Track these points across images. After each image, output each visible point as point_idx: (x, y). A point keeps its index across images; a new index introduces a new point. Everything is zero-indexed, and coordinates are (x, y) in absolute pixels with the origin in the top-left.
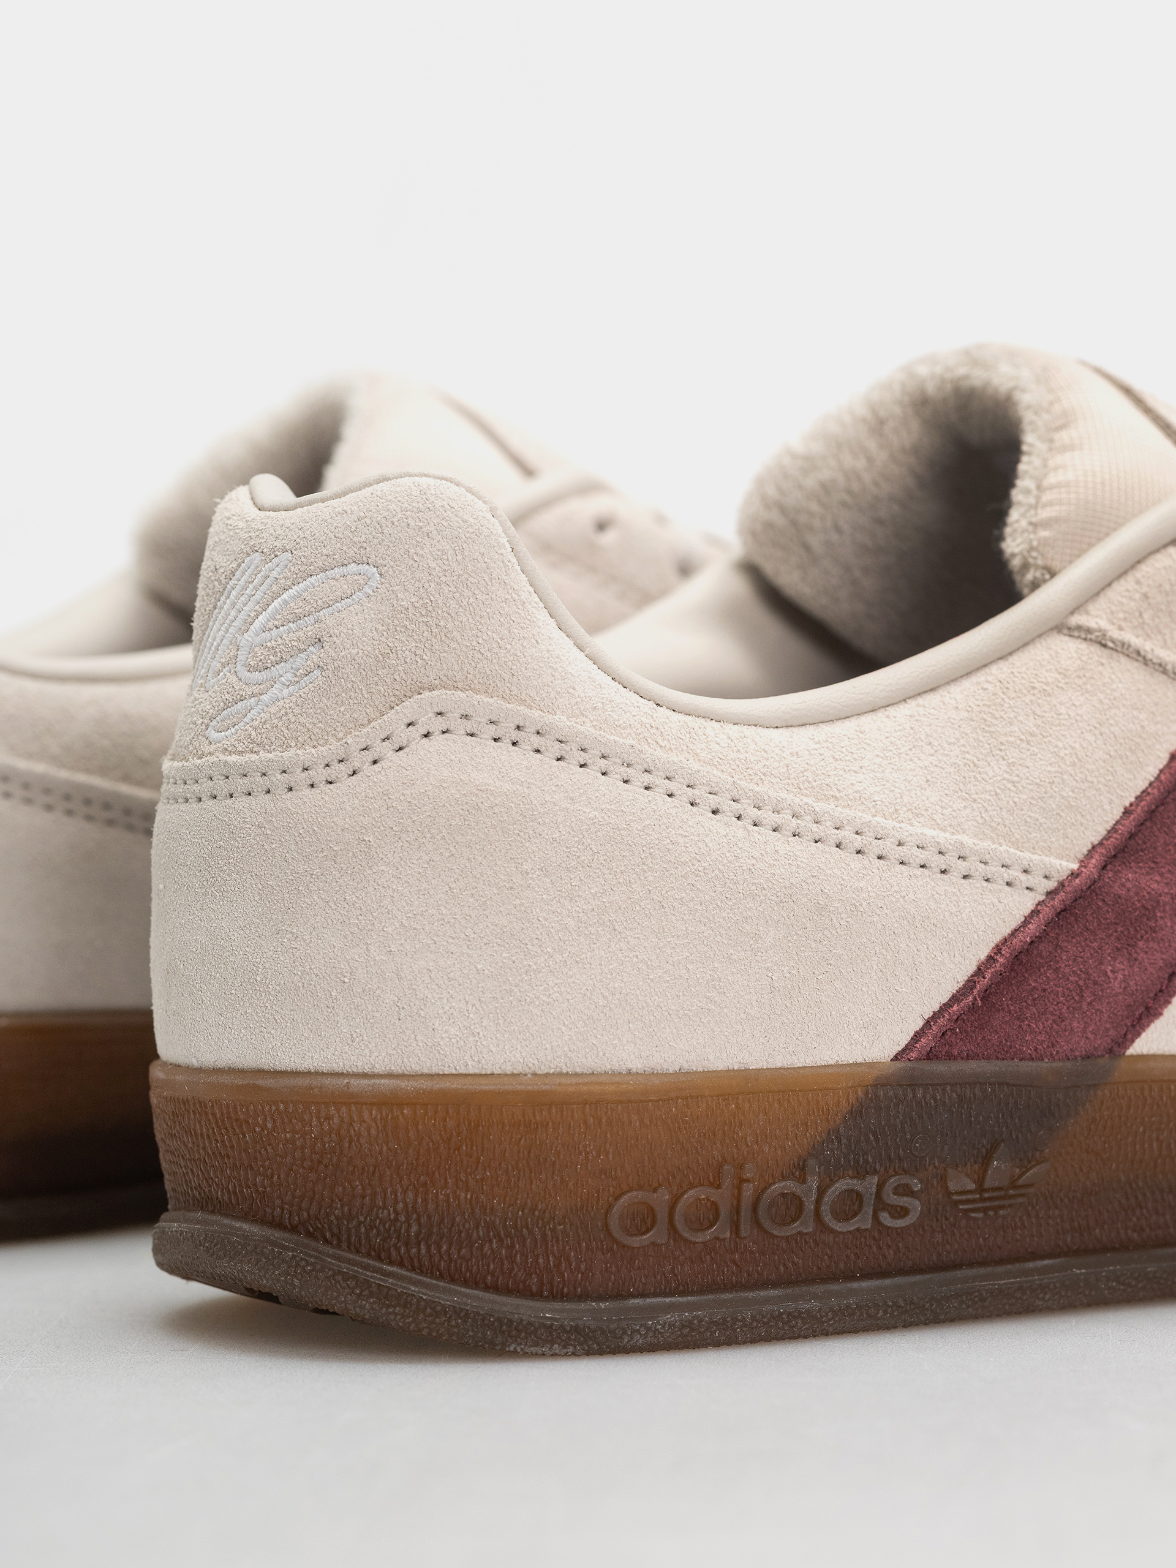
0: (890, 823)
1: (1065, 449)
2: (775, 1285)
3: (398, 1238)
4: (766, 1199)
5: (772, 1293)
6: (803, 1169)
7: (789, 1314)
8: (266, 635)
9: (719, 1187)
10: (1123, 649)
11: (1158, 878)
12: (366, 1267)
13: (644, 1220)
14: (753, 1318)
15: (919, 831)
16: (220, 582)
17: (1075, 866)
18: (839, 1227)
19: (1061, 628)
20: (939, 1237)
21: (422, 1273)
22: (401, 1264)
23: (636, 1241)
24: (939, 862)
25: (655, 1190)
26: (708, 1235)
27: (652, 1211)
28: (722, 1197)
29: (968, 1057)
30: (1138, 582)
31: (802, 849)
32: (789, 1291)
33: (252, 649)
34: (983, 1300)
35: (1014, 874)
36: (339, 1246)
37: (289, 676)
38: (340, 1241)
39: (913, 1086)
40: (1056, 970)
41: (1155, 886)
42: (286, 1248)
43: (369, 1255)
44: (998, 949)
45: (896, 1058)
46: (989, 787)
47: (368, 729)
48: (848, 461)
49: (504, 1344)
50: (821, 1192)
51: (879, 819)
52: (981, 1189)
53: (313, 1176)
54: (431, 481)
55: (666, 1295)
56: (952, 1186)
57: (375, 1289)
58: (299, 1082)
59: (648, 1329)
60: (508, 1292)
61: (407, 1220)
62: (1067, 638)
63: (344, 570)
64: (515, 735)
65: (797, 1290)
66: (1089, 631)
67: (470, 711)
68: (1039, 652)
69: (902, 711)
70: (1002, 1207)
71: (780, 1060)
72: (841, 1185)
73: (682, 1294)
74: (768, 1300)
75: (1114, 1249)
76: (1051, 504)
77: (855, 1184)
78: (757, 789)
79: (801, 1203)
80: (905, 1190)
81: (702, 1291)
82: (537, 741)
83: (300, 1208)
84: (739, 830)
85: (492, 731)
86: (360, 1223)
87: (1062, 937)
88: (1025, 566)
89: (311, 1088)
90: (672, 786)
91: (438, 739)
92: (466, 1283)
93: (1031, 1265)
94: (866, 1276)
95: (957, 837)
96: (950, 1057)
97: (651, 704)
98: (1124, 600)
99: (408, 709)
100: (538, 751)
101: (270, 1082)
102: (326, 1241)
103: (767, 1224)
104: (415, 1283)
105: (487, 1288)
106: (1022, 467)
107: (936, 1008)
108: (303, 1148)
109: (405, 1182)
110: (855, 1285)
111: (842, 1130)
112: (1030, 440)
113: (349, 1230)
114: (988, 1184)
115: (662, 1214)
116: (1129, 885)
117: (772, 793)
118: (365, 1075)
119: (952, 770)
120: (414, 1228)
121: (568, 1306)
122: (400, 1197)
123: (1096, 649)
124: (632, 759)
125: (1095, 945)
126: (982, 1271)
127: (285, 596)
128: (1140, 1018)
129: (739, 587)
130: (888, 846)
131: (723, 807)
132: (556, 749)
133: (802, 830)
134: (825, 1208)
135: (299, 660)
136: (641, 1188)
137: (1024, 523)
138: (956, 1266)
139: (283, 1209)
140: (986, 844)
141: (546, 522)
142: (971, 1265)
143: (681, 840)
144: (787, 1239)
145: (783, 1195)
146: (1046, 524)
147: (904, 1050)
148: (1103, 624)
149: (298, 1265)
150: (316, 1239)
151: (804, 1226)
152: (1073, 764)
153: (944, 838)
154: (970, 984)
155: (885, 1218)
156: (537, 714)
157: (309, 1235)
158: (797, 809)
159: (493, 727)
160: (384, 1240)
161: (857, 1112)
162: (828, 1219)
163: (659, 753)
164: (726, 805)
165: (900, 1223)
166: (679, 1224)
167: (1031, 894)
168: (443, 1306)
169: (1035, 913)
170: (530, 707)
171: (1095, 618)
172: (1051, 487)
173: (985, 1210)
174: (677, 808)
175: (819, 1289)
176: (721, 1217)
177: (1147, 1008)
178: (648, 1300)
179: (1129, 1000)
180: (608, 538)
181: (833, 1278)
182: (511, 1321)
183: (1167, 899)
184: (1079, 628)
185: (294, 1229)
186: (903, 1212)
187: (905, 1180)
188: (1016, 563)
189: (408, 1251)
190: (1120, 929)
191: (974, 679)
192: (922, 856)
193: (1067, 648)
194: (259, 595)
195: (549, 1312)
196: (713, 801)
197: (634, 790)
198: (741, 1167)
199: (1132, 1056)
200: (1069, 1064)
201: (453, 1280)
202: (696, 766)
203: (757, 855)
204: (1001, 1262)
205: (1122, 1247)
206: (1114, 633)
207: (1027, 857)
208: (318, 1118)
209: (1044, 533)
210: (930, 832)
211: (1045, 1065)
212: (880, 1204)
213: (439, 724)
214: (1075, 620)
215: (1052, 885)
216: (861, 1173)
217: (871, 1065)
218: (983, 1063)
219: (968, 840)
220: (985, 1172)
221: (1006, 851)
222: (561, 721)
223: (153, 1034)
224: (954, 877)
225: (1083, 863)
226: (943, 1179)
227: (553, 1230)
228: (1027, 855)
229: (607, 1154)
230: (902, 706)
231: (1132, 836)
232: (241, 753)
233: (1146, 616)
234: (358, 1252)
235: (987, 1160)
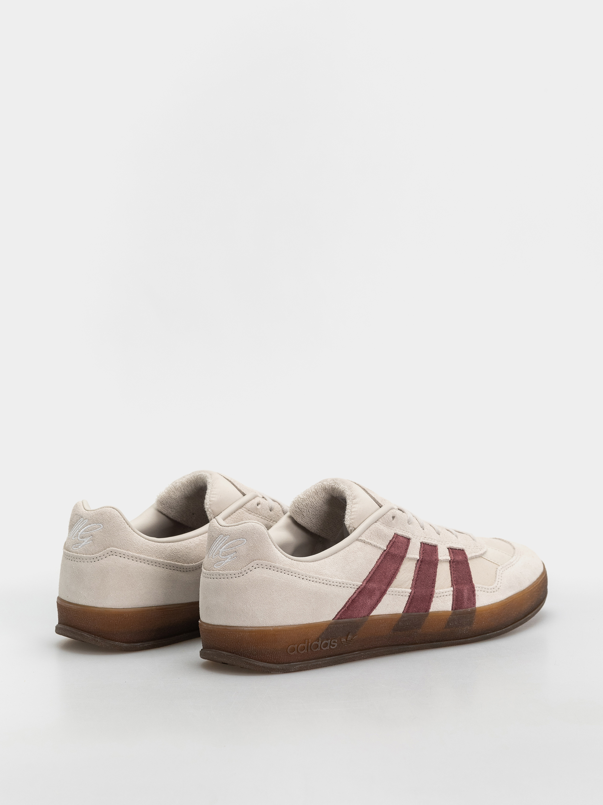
0: (331, 579)
1: (355, 504)
2: (314, 659)
3: (252, 655)
4: (312, 645)
5: (314, 661)
6: (318, 639)
7: (316, 664)
8: (225, 550)
9: (305, 643)
10: (368, 543)
11: (375, 584)
12: (247, 660)
13: (293, 650)
14: (311, 666)
15: (336, 580)
16: (214, 539)
17: (361, 584)
18: (324, 649)
19: (357, 540)
20: (339, 649)
21: (256, 660)
22: (253, 659)
23: (292, 654)
24: (339, 585)
25: (295, 645)
26: (303, 652)
27: (294, 648)
28: (306, 645)
29: (345, 618)
30: (370, 530)
31: (317, 584)
32: (316, 660)
33: (222, 552)
34: (347, 660)
35: (352, 586)
36: (242, 656)
37: (230, 557)
38: (242, 655)
39: (336, 624)
40: (359, 602)
41: (375, 586)
42: (232, 656)
43: (247, 658)
44: (349, 599)
45: (333, 619)
46: (347, 571)
47: (245, 567)
48: (311, 499)
49: (271, 672)
50: (321, 643)
51: (330, 578)
52: (347, 641)
53: (237, 644)
54: (254, 523)
55: (297, 662)
56: (342, 641)
57: (249, 663)
58: (235, 628)
59: (294, 668)
60: (271, 663)
61: (254, 652)
62: (358, 542)
63: (240, 539)
64: (270, 568)
65: (317, 660)
66: (362, 540)
67: (262, 564)
68: (354, 545)
69: (331, 557)
70: (349, 643)
71: (315, 621)
72: (324, 642)
73: (299, 662)
74: (313, 662)
75: (368, 649)
76: (353, 515)
77: (327, 641)
78: (309, 574)
79: (318, 645)
80: (335, 642)
81: (302, 661)
82: (273, 568)
83: (234, 649)
84: (307, 582)
85: (266, 567)
86: (245, 652)
87: (360, 596)
88: (349, 527)
89: (237, 629)
90: (296, 575)
91: (257, 569)
92: (264, 662)
93: (354, 653)
94: (328, 657)
95: (343, 580)
96: (342, 619)
97: (291, 560)
98: (368, 534)
99: (252, 564)
100: (274, 570)
101: (229, 628)
102: (239, 655)
103: (313, 649)
104: (256, 662)
105: (267, 663)
106: (347, 507)
107: (339, 610)
108: (235, 639)
109: (253, 645)
110: (326, 659)
111: (325, 632)
112: (348, 502)
113: (243, 653)
114: (348, 640)
115: (296, 649)
116: (370, 586)
117: (312, 575)
118: (246, 627)
119: (341, 568)
120: (255, 653)
121: (281, 665)
122: (252, 647)
123: (363, 543)
124: (289, 571)
125: (365, 597)
126: (347, 655)
127: (228, 543)
128: (372, 609)
129: (289, 521)
130: (331, 583)
131: (304, 578)
132: (277, 570)
133: (317, 581)
134: (322, 646)
135: (232, 555)
136: (293, 644)
137: (349, 519)
138: (342, 654)
139: (231, 650)
140: (347, 581)
141: (248, 505)
142: (345, 654)
143: (298, 584)
144: (315, 651)
145: (315, 644)
146: (352, 519)
147: (334, 618)
148: (365, 539)
149: (235, 659)
150: (238, 655)
151: (318, 649)
152: (361, 565)
153: (340, 580)
154: (345, 606)
155: (331, 647)
156: (273, 564)
157: (236, 654)
158: (316, 577)
159: (266, 566)
160: (250, 655)
161: (327, 629)
162: (322, 648)
163: (293, 569)
164: (305, 578)
165: (334, 647)
166: (299, 650)
167: (354, 589)
168: (261, 666)
169: (355, 592)
170: (272, 563)
171: (363, 538)
172: (353, 512)
173: (347, 644)
174: (297, 578)
175: (321, 660)
176: (305, 648)
177: (374, 607)
178: (294, 663)
179: (371, 606)
180: (259, 507)
181: (322, 658)
182: (272, 668)
183: (377, 588)
184: (360, 540)
185: (233, 653)
186: (334, 646)
187: (334, 640)
188: (347, 526)
189: (254, 657)
190: (369, 594)
191: (343, 550)
192: (337, 584)
193: (358, 544)
194: (223, 542)
195: (278, 666)
196: (303, 577)
197: (290, 576)
198: (308, 640)
199: (371, 616)
200: (361, 618)
201: (262, 661)
202: (299, 571)
203: (310, 586)
204: (349, 653)
205: (369, 649)
206: (366, 540)
207: (354, 583)
208: (238, 634)
209: (352, 521)
210: (338, 580)
211: (357, 619)
212: (331, 645)
213: (258, 566)
214: (360, 538)
215: (358, 587)
216: (327, 640)
217: (329, 621)
218: (347, 619)
219: (344, 581)
220: (347, 637)
221: (350, 582)
222: (277, 565)
223: (200, 616)
224: (342, 587)
225: (363, 583)
226: (341, 640)
227: (278, 652)
228: (354, 582)
229: (287, 639)
230: (331, 556)
231: (371, 577)
232: (222, 571)
233: (371, 536)
234: (245, 657)
235: (348, 636)
